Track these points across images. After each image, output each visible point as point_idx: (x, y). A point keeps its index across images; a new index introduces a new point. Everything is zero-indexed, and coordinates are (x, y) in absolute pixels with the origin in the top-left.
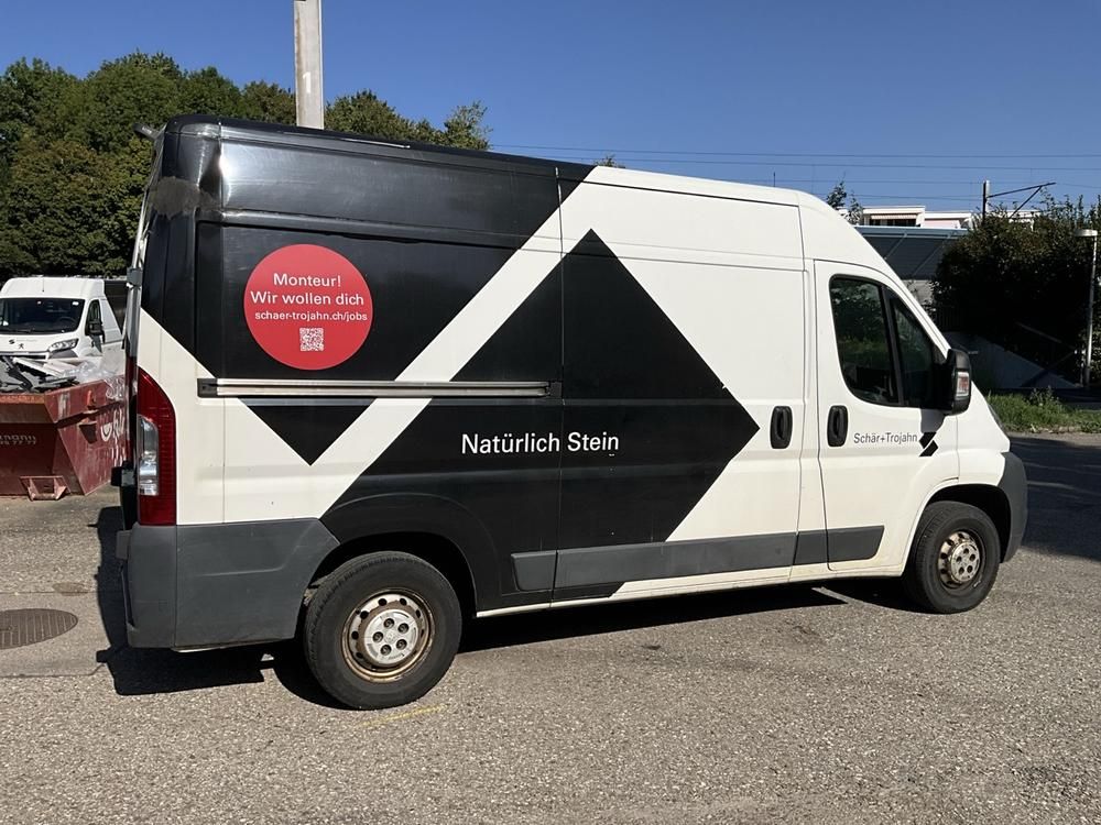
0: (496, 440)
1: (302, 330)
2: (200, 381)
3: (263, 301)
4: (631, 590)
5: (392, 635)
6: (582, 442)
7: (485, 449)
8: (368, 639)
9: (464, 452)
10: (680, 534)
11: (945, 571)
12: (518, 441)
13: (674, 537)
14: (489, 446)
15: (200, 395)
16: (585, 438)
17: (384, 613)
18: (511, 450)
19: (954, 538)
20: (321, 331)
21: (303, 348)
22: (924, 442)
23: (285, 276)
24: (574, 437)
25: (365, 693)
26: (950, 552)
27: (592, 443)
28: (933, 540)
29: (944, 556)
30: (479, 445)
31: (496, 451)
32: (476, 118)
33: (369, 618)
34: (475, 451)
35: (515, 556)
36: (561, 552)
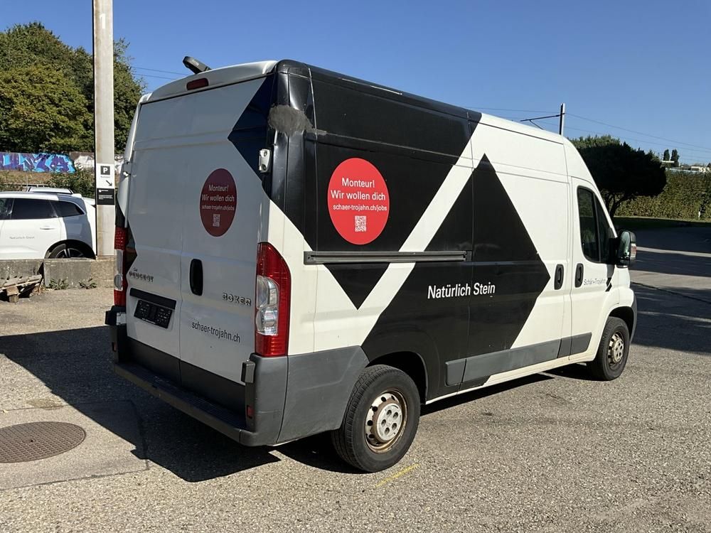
0: (443, 289)
1: (356, 217)
2: (305, 253)
3: (337, 197)
4: (494, 380)
5: (390, 421)
6: (480, 289)
7: (438, 295)
8: (379, 425)
9: (429, 297)
10: (517, 344)
11: (610, 357)
12: (453, 289)
13: (514, 346)
14: (440, 293)
15: (306, 263)
16: (481, 287)
17: (387, 407)
18: (449, 296)
19: (614, 337)
20: (365, 218)
21: (356, 230)
22: (608, 283)
23: (347, 180)
24: (477, 286)
25: (376, 462)
26: (613, 345)
27: (484, 289)
28: (607, 340)
29: (610, 348)
30: (436, 292)
31: (443, 296)
32: (122, 50)
33: (379, 410)
34: (434, 297)
35: (447, 363)
36: (467, 359)
